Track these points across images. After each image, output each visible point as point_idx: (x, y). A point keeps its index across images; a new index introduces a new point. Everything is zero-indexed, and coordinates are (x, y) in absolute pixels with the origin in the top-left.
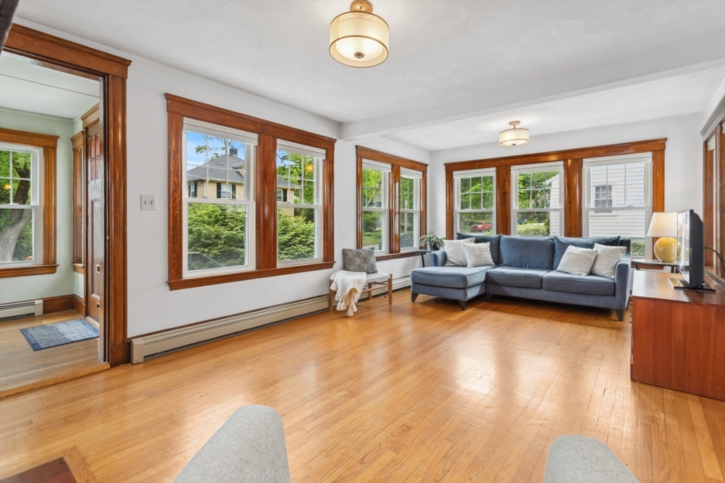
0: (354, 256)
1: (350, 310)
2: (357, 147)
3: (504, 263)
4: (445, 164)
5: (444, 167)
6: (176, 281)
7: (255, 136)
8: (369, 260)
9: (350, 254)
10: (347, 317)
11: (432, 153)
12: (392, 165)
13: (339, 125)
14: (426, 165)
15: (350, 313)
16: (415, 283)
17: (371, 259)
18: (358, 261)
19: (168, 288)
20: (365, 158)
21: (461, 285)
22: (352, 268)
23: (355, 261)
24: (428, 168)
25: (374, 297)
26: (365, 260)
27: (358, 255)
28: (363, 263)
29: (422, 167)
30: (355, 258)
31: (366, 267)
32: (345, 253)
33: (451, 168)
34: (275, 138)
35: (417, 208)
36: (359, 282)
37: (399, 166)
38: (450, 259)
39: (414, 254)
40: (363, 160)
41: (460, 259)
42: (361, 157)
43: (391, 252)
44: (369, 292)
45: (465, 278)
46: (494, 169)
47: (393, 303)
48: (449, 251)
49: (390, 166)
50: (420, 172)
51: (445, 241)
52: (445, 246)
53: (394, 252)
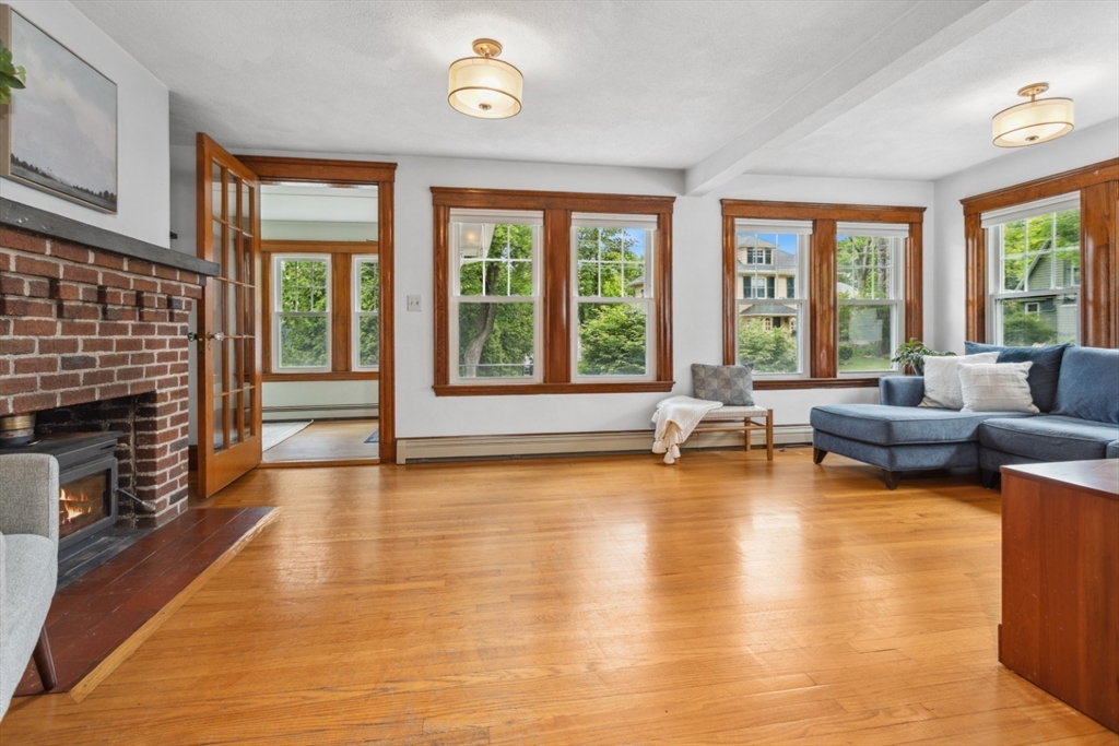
0: (710, 376)
1: (668, 454)
2: (722, 201)
3: (1062, 409)
4: (962, 202)
5: (962, 207)
6: (442, 387)
7: (540, 214)
8: (735, 384)
9: (702, 373)
10: (665, 465)
12: (815, 222)
13: (681, 175)
14: (922, 210)
15: (669, 459)
16: (817, 431)
17: (740, 383)
18: (715, 384)
19: (433, 393)
20: (743, 216)
21: (881, 439)
22: (702, 394)
23: (709, 384)
24: (926, 214)
25: (752, 448)
26: (728, 383)
27: (715, 372)
28: (722, 387)
30: (710, 379)
31: (727, 394)
32: (695, 369)
33: (974, 209)
34: (568, 212)
36: (685, 414)
37: (834, 221)
38: (929, 394)
39: (873, 382)
40: (738, 221)
41: (952, 395)
42: (733, 217)
43: (813, 373)
44: (745, 437)
45: (887, 425)
46: (1077, 195)
47: (776, 459)
48: (930, 376)
49: (809, 224)
50: (906, 227)
51: (926, 358)
52: (926, 368)
53: (821, 376)
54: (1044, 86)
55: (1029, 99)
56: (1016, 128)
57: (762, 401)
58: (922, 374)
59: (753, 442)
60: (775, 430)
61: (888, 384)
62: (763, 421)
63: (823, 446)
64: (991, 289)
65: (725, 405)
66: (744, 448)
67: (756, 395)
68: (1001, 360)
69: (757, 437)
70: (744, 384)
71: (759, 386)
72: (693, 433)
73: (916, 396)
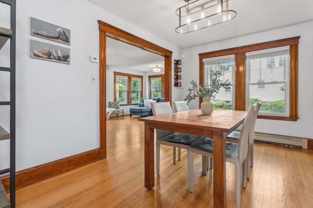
2: (114, 72)
5: (148, 77)
9: (111, 103)
11: (145, 72)
14: (143, 76)
16: (131, 112)
18: (113, 105)
20: (117, 75)
21: (140, 112)
22: (111, 107)
24: (143, 77)
25: (119, 116)
26: (116, 105)
27: (113, 103)
29: (141, 77)
31: (116, 107)
32: (109, 103)
33: (150, 77)
35: (139, 89)
36: (110, 110)
37: (131, 77)
38: (145, 105)
39: (137, 104)
40: (117, 76)
41: (148, 105)
42: (116, 75)
43: (128, 103)
44: (118, 114)
45: (141, 110)
46: (161, 78)
47: (124, 117)
48: (145, 103)
49: (127, 77)
50: (141, 79)
51: (144, 100)
52: (144, 102)
53: (129, 103)
54: (158, 66)
55: (156, 67)
56: (155, 70)
57: (121, 108)
58: (143, 102)
59: (119, 115)
60: (124, 113)
61: (140, 104)
62: (122, 111)
63: (131, 114)
64: (152, 90)
65: (116, 109)
66: (118, 116)
67: (120, 107)
68: (153, 100)
69: (120, 114)
70: (118, 105)
71: (121, 105)
72: (112, 114)
73: (143, 106)
